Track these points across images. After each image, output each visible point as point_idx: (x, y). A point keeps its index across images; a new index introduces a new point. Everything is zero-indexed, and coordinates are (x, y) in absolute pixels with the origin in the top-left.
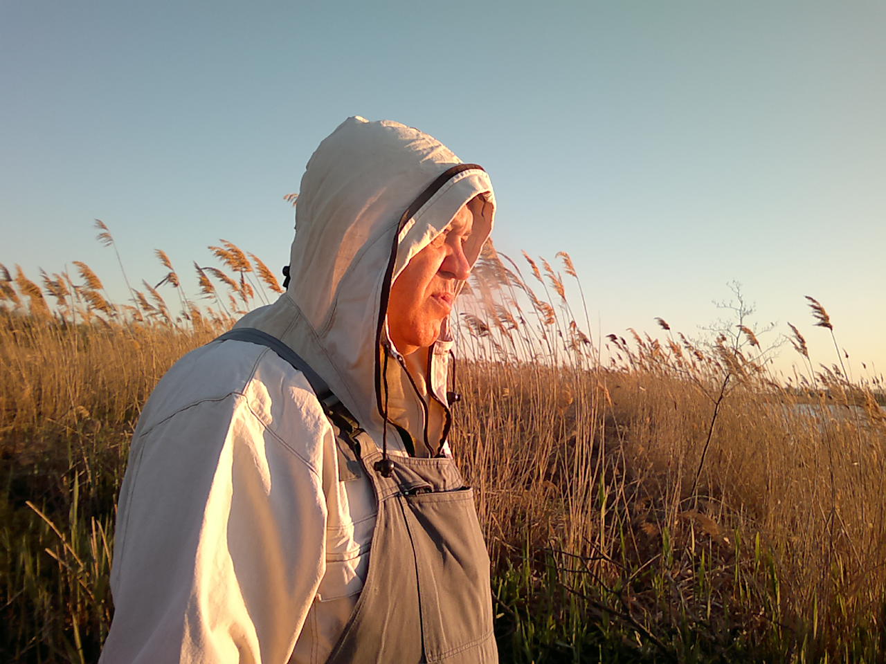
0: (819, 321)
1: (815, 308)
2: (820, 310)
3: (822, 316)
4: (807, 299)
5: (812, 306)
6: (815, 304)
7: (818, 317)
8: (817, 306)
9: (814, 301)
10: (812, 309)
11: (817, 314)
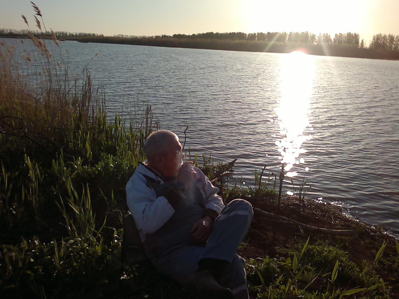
0: (37, 13)
1: (35, 7)
2: (37, 8)
3: (37, 11)
4: (31, 3)
5: (33, 6)
6: (34, 6)
7: (36, 11)
8: (35, 6)
9: (34, 4)
10: (33, 7)
11: (36, 10)
